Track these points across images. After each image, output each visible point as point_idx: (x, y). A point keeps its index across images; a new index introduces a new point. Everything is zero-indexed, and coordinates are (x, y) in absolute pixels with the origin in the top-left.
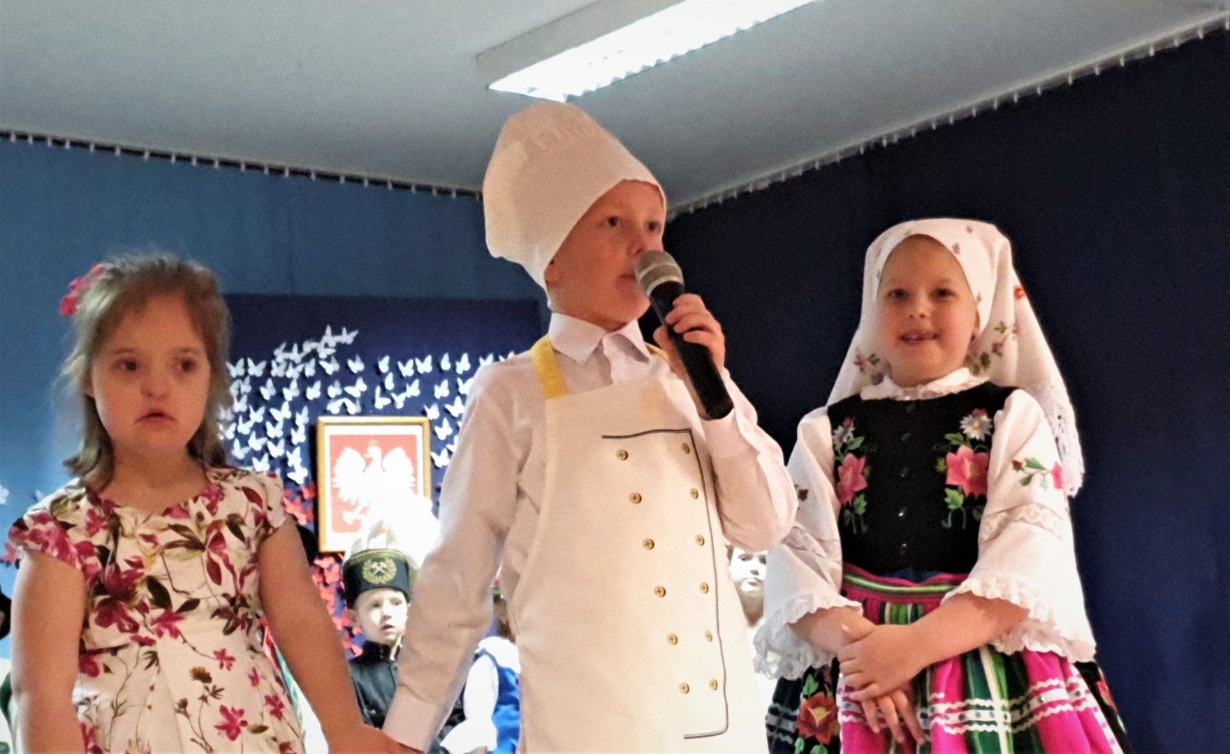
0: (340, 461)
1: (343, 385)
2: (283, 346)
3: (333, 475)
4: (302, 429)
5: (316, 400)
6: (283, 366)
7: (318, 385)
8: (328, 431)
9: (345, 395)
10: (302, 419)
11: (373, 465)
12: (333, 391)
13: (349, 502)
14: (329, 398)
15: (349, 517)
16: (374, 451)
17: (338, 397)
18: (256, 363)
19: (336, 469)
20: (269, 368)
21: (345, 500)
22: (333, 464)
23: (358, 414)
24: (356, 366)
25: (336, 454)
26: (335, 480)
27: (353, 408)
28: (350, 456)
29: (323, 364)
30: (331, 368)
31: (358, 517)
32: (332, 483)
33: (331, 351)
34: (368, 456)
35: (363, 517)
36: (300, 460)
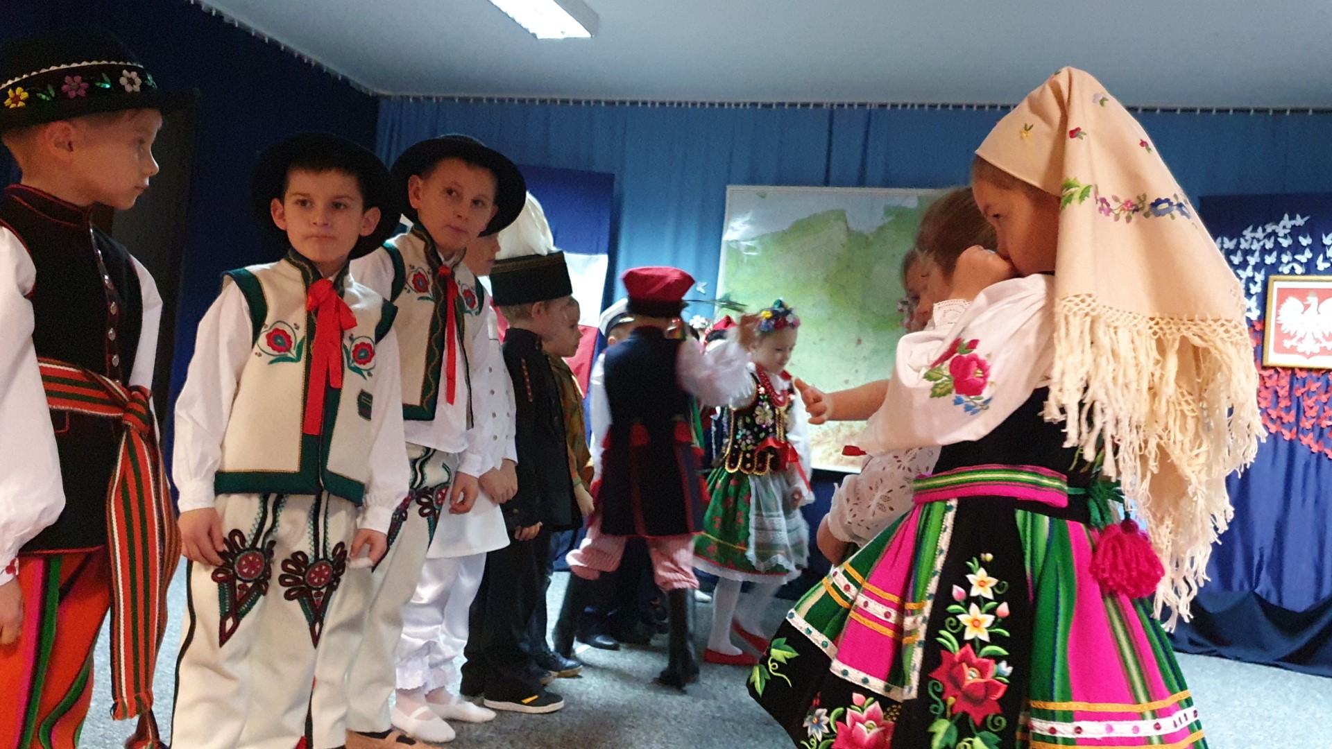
0: (1284, 306)
1: (1293, 255)
2: (1250, 228)
3: (1278, 315)
4: (1259, 284)
5: (1272, 264)
6: (1249, 242)
7: (1275, 254)
8: (1276, 285)
9: (1295, 260)
10: (1259, 277)
11: (1310, 308)
12: (1285, 258)
13: (1289, 333)
14: (1282, 263)
15: (1287, 344)
16: (1312, 300)
17: (1289, 263)
18: (1231, 240)
19: (1280, 311)
20: (1239, 243)
21: (1285, 332)
22: (1278, 307)
23: (1302, 274)
24: (1305, 241)
25: (1281, 300)
26: (1279, 318)
27: (1299, 269)
28: (1292, 303)
29: (1280, 240)
30: (1285, 243)
31: (1295, 345)
32: (1277, 320)
33: (1287, 231)
34: (1306, 303)
35: (1299, 344)
36: (1255, 304)
